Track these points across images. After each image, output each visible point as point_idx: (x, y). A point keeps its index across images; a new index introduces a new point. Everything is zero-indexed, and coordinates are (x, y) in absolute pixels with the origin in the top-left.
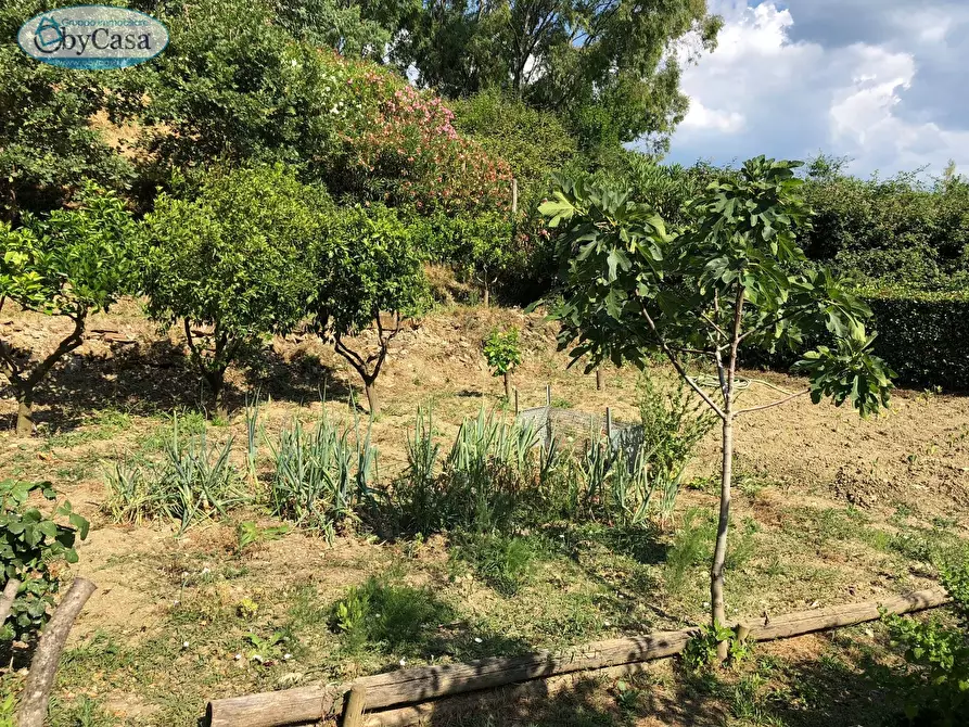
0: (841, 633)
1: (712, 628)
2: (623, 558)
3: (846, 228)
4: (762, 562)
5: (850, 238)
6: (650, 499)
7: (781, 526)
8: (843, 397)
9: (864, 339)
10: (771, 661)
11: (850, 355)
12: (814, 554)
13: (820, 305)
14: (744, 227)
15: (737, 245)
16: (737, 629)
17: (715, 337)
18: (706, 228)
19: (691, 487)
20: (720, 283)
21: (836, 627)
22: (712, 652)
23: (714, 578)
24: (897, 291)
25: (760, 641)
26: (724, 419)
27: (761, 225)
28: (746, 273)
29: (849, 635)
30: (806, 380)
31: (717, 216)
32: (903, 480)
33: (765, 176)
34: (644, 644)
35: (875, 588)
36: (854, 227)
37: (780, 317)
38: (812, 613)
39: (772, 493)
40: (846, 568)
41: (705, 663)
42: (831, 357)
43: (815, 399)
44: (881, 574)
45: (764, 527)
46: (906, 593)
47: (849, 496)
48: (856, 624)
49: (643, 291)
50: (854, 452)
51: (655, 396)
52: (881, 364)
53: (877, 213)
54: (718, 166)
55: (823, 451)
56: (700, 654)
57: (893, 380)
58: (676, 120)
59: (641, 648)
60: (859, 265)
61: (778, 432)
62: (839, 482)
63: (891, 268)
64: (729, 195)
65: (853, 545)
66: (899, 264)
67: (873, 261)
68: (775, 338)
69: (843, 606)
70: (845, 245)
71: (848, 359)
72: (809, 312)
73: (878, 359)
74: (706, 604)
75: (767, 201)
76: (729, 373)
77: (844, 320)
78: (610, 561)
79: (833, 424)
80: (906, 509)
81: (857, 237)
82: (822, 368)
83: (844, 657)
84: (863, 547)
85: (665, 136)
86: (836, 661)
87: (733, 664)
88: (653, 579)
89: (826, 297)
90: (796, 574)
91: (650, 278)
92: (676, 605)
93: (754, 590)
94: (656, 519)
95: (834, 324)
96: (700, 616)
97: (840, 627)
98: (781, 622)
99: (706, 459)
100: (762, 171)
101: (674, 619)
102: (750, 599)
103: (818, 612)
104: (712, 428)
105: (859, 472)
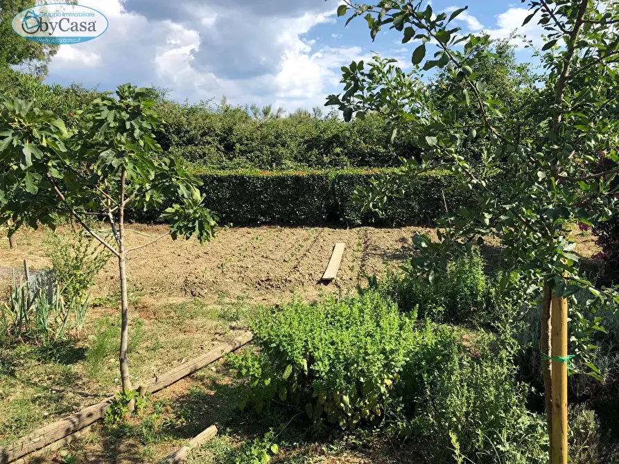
0: (199, 373)
1: (123, 394)
2: (51, 365)
3: (173, 132)
4: (148, 344)
5: (176, 139)
6: (68, 320)
7: (156, 319)
8: (191, 234)
9: (199, 198)
10: (161, 403)
11: (192, 208)
12: (178, 331)
13: (173, 179)
14: (121, 129)
15: (120, 142)
16: (139, 390)
17: (107, 203)
18: (94, 130)
19: (95, 306)
20: (111, 166)
21: (196, 370)
22: (124, 410)
23: (122, 361)
24: (206, 170)
25: (153, 393)
26: (119, 257)
27: (133, 129)
28: (127, 161)
29: (203, 374)
30: (167, 226)
31: (102, 122)
32: (220, 278)
33: (132, 97)
34: (75, 420)
35: (214, 343)
36: (178, 132)
37: (148, 188)
38: (181, 367)
39: (148, 300)
40: (197, 336)
41: (120, 418)
42: (181, 210)
43: (174, 237)
44: (216, 333)
45: (146, 322)
46: (230, 342)
47: (192, 293)
48: (206, 366)
49: (54, 173)
50: (192, 266)
51: (62, 248)
52: (210, 213)
53: (190, 124)
54: (87, 88)
55: (175, 268)
56: (117, 413)
57: (216, 221)
58: (52, 53)
59: (74, 423)
60: (183, 155)
61: (146, 261)
62: (186, 286)
63: (201, 157)
64: (110, 108)
65: (199, 321)
66: (204, 154)
67: (190, 152)
68: (146, 201)
69: (198, 358)
70: (174, 143)
71: (191, 211)
72: (167, 184)
73: (208, 210)
74: (116, 380)
75: (135, 113)
76: (120, 226)
77: (188, 188)
78: (41, 369)
79: (178, 251)
80: (222, 294)
81: (180, 138)
82: (177, 218)
83: (202, 387)
84: (204, 320)
85: (45, 63)
86: (198, 390)
87: (139, 413)
88: (77, 373)
89: (176, 174)
90: (170, 345)
91: (58, 164)
92: (96, 386)
93: (146, 362)
94: (73, 332)
95: (182, 190)
96: (113, 388)
97: (198, 370)
98: (164, 378)
99: (101, 285)
100: (130, 93)
101: (96, 396)
102: (144, 368)
103: (186, 365)
104: (105, 264)
105: (197, 278)
